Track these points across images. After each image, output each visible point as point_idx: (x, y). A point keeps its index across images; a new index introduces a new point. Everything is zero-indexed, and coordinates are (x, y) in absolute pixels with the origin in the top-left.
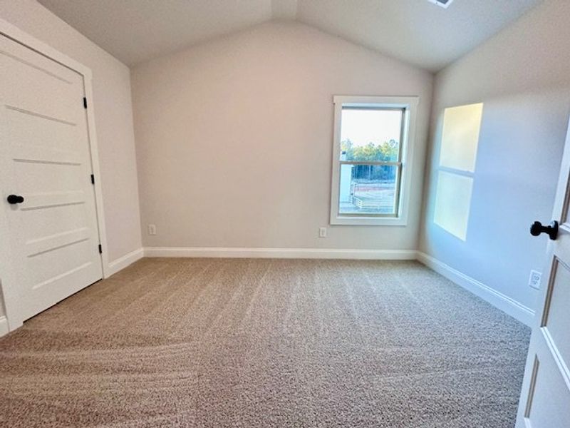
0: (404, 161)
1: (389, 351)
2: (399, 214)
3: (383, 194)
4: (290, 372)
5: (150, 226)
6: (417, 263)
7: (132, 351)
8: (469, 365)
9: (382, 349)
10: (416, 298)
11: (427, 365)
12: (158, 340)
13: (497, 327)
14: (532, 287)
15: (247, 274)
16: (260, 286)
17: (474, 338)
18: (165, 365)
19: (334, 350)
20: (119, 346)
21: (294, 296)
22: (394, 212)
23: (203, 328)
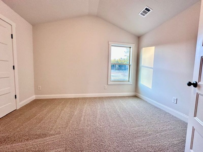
0: (131, 64)
1: (136, 129)
2: (130, 81)
3: (119, 74)
4: (103, 142)
5: (39, 86)
6: (136, 97)
7: (33, 142)
8: (162, 131)
9: (133, 129)
10: (139, 109)
11: (149, 133)
12: (45, 135)
13: (165, 117)
14: (173, 103)
15: (79, 103)
16: (85, 108)
17: (160, 121)
18: (49, 147)
19: (117, 131)
20: (26, 141)
21: (98, 111)
22: (128, 80)
23: (64, 128)
